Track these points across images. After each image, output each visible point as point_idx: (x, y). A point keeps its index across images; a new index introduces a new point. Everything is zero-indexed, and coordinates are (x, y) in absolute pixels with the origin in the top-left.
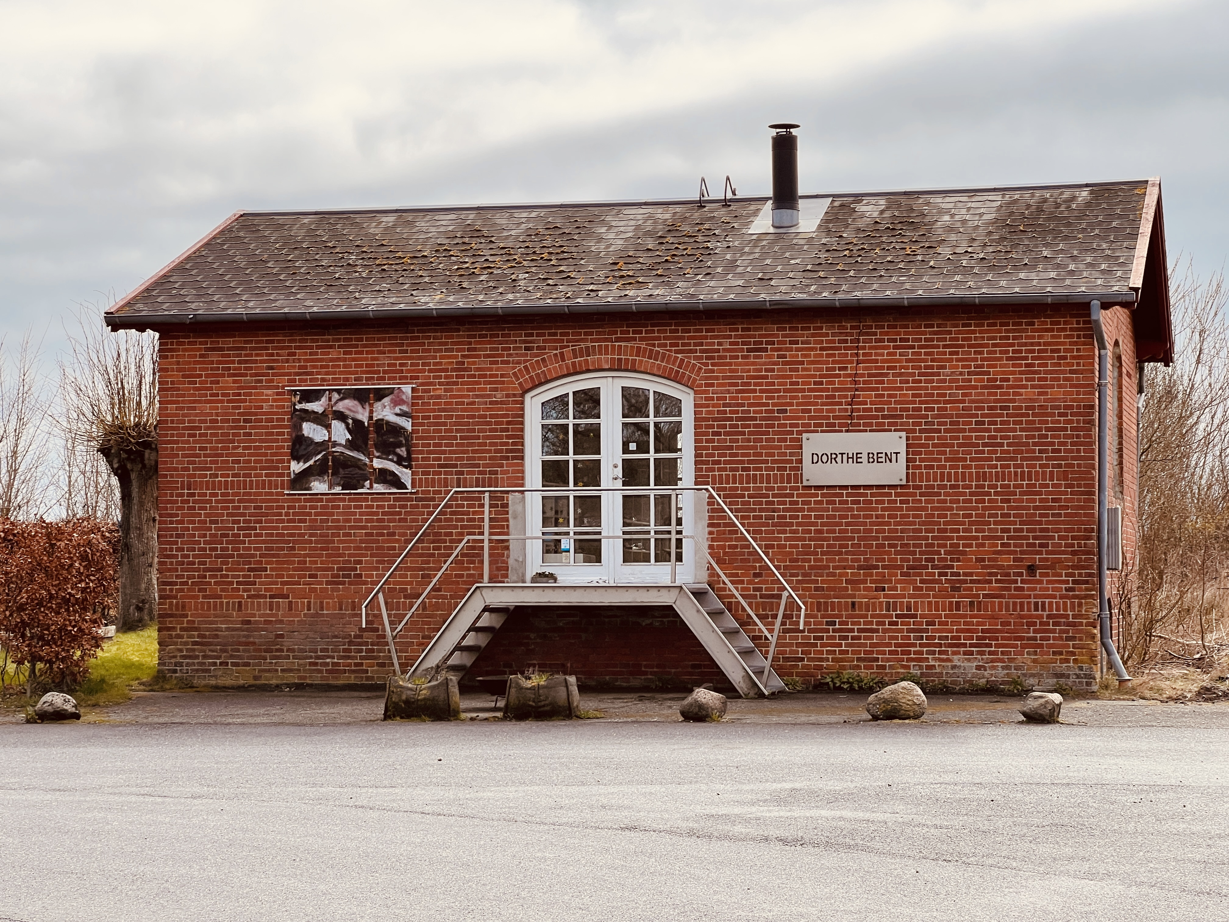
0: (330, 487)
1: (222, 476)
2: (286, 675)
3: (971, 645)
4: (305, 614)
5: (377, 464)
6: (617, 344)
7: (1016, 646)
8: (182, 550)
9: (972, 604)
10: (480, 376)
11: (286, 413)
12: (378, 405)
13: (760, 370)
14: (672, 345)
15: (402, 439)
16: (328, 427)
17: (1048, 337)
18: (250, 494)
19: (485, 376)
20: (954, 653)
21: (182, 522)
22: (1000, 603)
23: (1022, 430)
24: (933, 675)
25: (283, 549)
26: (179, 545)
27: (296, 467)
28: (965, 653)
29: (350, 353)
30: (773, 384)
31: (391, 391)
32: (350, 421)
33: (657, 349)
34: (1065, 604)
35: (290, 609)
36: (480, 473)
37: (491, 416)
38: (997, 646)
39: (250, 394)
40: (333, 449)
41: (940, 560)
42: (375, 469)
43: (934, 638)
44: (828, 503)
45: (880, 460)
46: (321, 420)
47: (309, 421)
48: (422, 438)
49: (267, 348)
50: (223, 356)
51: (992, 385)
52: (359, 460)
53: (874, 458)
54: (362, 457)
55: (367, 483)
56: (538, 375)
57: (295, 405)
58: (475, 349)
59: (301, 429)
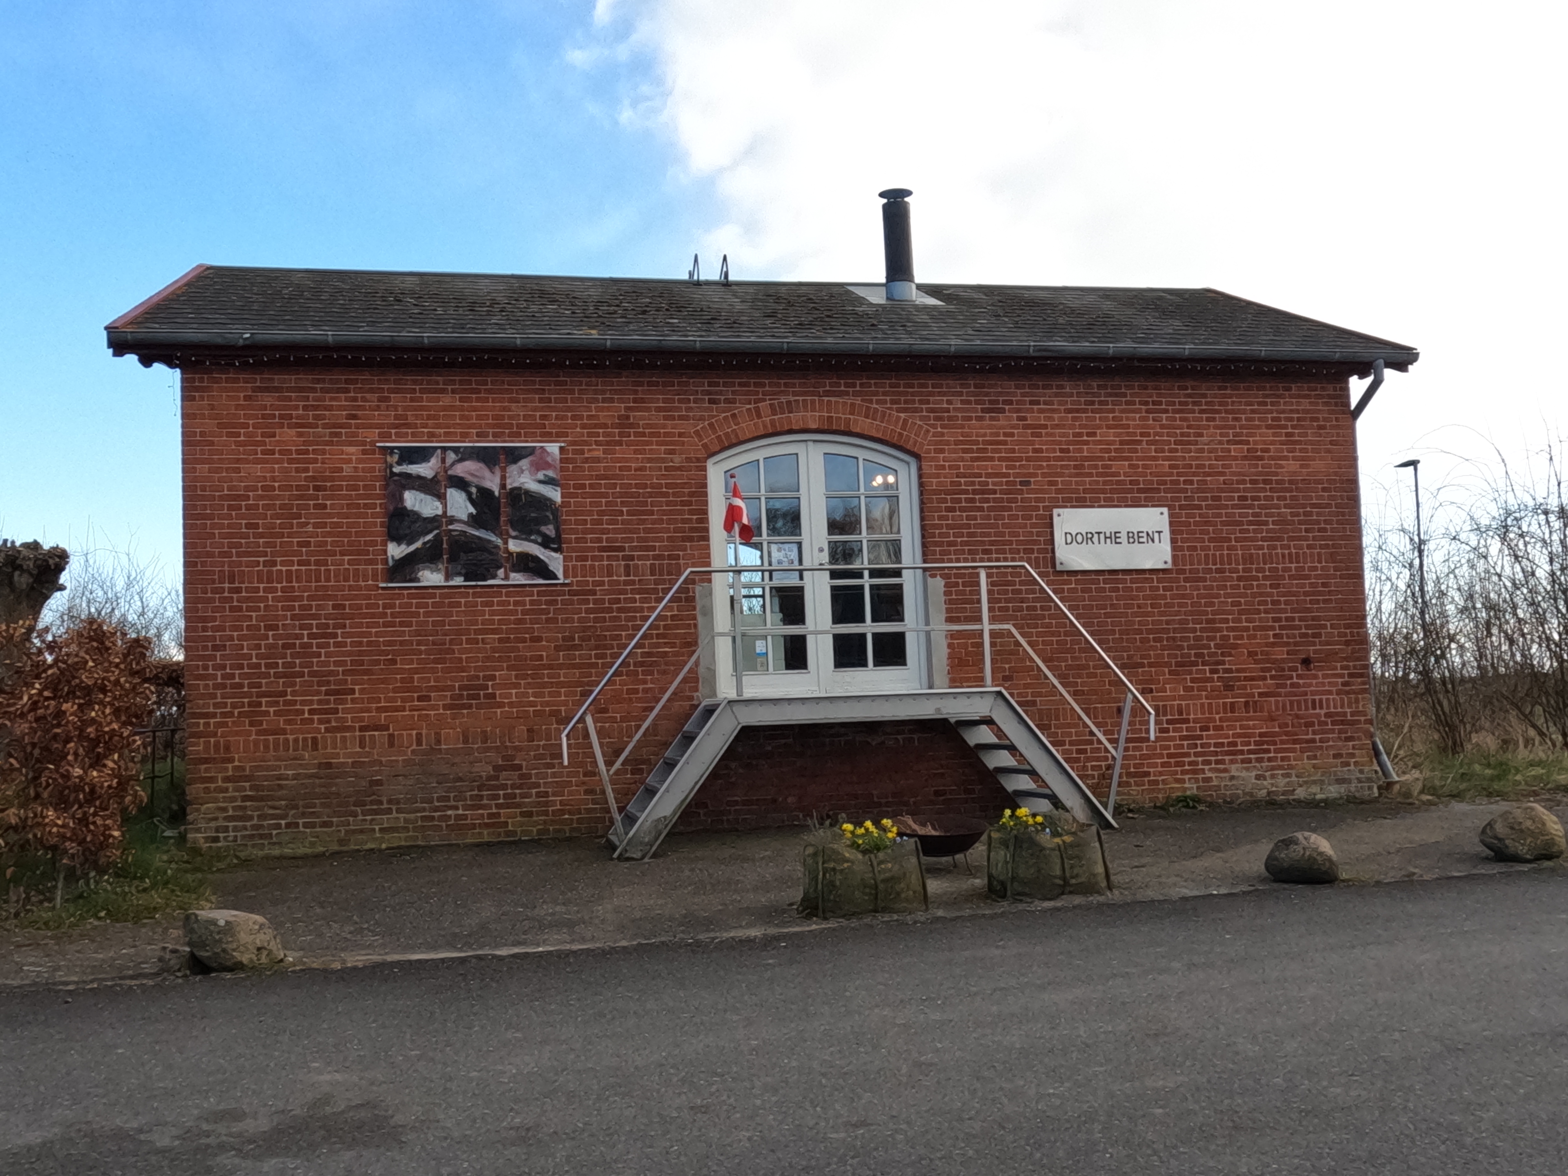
0: (447, 578)
1: (283, 563)
2: (386, 837)
3: (1250, 752)
4: (413, 751)
5: (514, 546)
6: (826, 399)
7: (1293, 750)
8: (224, 667)
9: (1247, 704)
10: (652, 435)
11: (376, 479)
12: (513, 469)
13: (998, 435)
14: (893, 402)
15: (549, 514)
16: (441, 497)
17: (1305, 404)
18: (326, 588)
19: (658, 435)
20: (1232, 762)
21: (221, 628)
22: (1277, 702)
23: (1286, 507)
24: (1210, 788)
25: (377, 662)
26: (218, 661)
27: (396, 551)
28: (1243, 761)
29: (469, 400)
30: (1013, 451)
31: (531, 451)
32: (474, 490)
33: (875, 406)
34: (1342, 700)
35: (391, 744)
36: (655, 558)
37: (668, 486)
38: (1276, 751)
39: (324, 452)
40: (451, 527)
41: (1210, 655)
42: (511, 554)
43: (1209, 745)
44: (1083, 591)
45: (1141, 540)
46: (431, 487)
47: (413, 488)
48: (575, 513)
49: (347, 391)
50: (279, 399)
51: (1252, 456)
52: (489, 541)
53: (1134, 537)
54: (493, 538)
55: (501, 572)
56: (726, 434)
57: (391, 466)
58: (642, 401)
59: (401, 499)
